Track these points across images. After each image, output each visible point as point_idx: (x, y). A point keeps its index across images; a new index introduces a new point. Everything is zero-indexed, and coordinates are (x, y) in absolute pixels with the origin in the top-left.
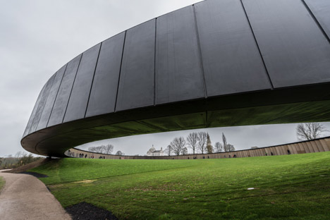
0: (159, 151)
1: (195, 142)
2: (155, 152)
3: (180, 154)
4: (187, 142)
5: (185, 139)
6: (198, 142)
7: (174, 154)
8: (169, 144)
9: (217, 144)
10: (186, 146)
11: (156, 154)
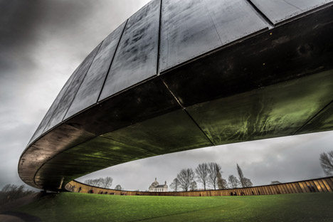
0: (162, 186)
1: (205, 174)
2: (158, 186)
3: (189, 189)
4: (196, 175)
5: (194, 171)
6: (209, 174)
7: (181, 190)
8: (176, 177)
9: (231, 178)
10: (196, 179)
11: (159, 190)
